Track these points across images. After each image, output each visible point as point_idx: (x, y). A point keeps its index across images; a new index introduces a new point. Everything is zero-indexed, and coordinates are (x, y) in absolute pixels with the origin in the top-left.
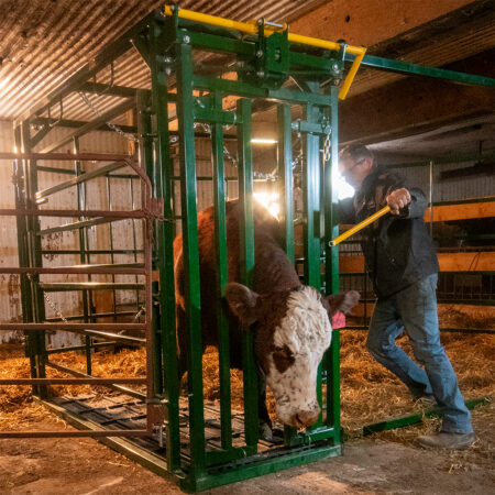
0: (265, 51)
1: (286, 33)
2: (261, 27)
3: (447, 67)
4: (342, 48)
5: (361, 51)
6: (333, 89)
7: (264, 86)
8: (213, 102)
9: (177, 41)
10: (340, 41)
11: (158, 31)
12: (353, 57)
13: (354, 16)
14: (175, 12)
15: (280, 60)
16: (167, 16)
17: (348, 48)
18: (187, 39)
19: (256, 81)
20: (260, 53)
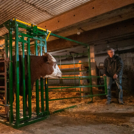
0: (33, 29)
1: (37, 26)
2: (32, 25)
3: (66, 37)
4: (47, 31)
5: (50, 32)
6: (45, 38)
7: (33, 36)
8: (22, 38)
9: (15, 25)
10: (46, 29)
11: (11, 23)
12: (49, 32)
13: (47, 26)
14: (15, 20)
15: (36, 31)
16: (13, 20)
17: (48, 31)
18: (18, 25)
19: (31, 35)
20: (32, 29)
